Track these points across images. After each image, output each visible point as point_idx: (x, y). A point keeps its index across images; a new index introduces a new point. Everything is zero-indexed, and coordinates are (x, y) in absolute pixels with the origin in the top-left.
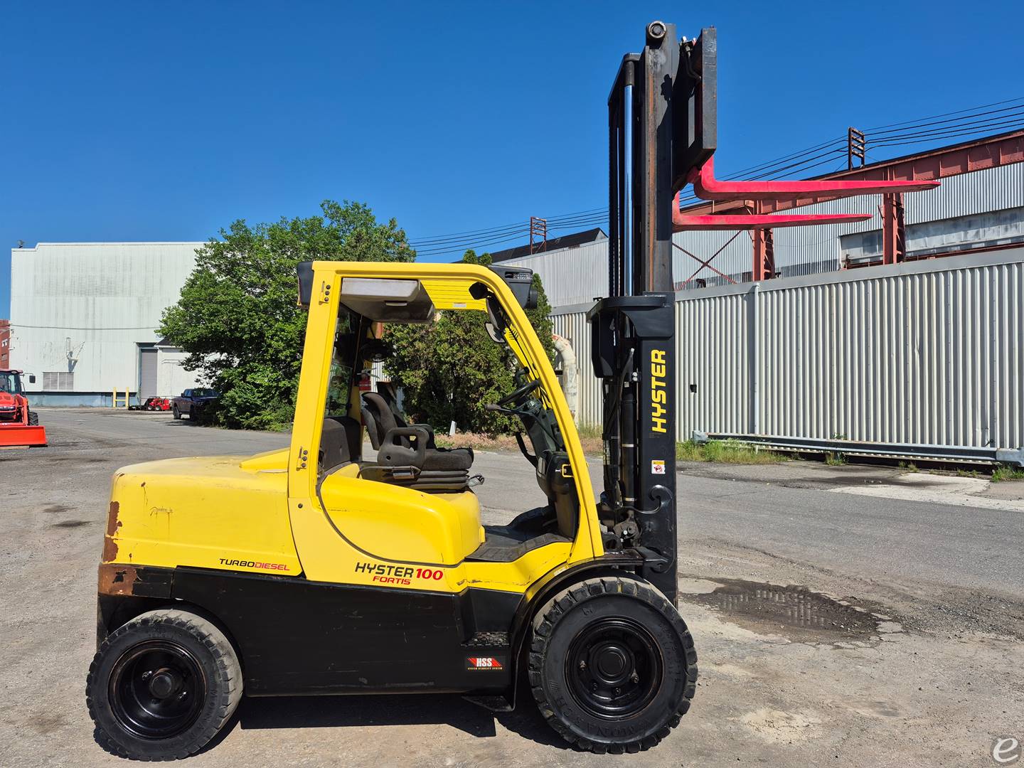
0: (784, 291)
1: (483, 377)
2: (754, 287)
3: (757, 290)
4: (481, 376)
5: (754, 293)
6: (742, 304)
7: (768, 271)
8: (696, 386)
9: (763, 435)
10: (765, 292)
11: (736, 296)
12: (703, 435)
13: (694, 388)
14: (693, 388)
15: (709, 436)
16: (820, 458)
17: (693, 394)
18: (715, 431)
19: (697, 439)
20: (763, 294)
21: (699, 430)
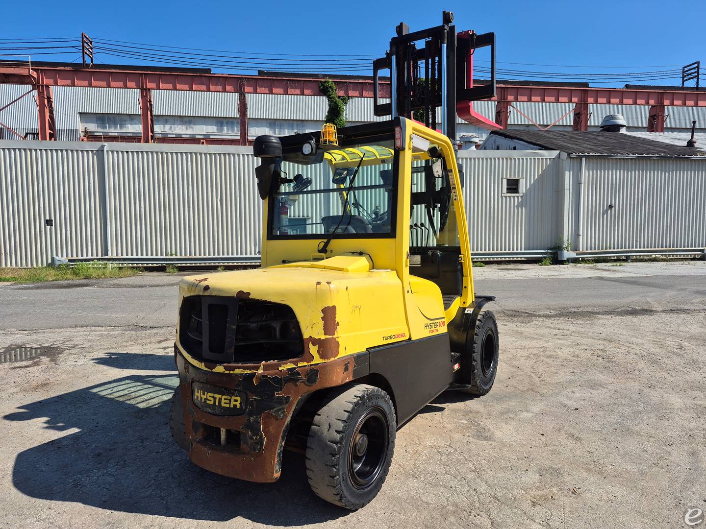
0: (127, 152)
2: (103, 146)
3: (106, 149)
5: (103, 151)
6: (93, 160)
7: (52, 132)
8: (52, 220)
9: (115, 256)
10: (112, 152)
11: (87, 151)
12: (65, 260)
14: (49, 222)
15: (70, 261)
16: (162, 269)
17: (48, 227)
18: (72, 256)
19: (57, 263)
20: (110, 153)
21: (57, 255)
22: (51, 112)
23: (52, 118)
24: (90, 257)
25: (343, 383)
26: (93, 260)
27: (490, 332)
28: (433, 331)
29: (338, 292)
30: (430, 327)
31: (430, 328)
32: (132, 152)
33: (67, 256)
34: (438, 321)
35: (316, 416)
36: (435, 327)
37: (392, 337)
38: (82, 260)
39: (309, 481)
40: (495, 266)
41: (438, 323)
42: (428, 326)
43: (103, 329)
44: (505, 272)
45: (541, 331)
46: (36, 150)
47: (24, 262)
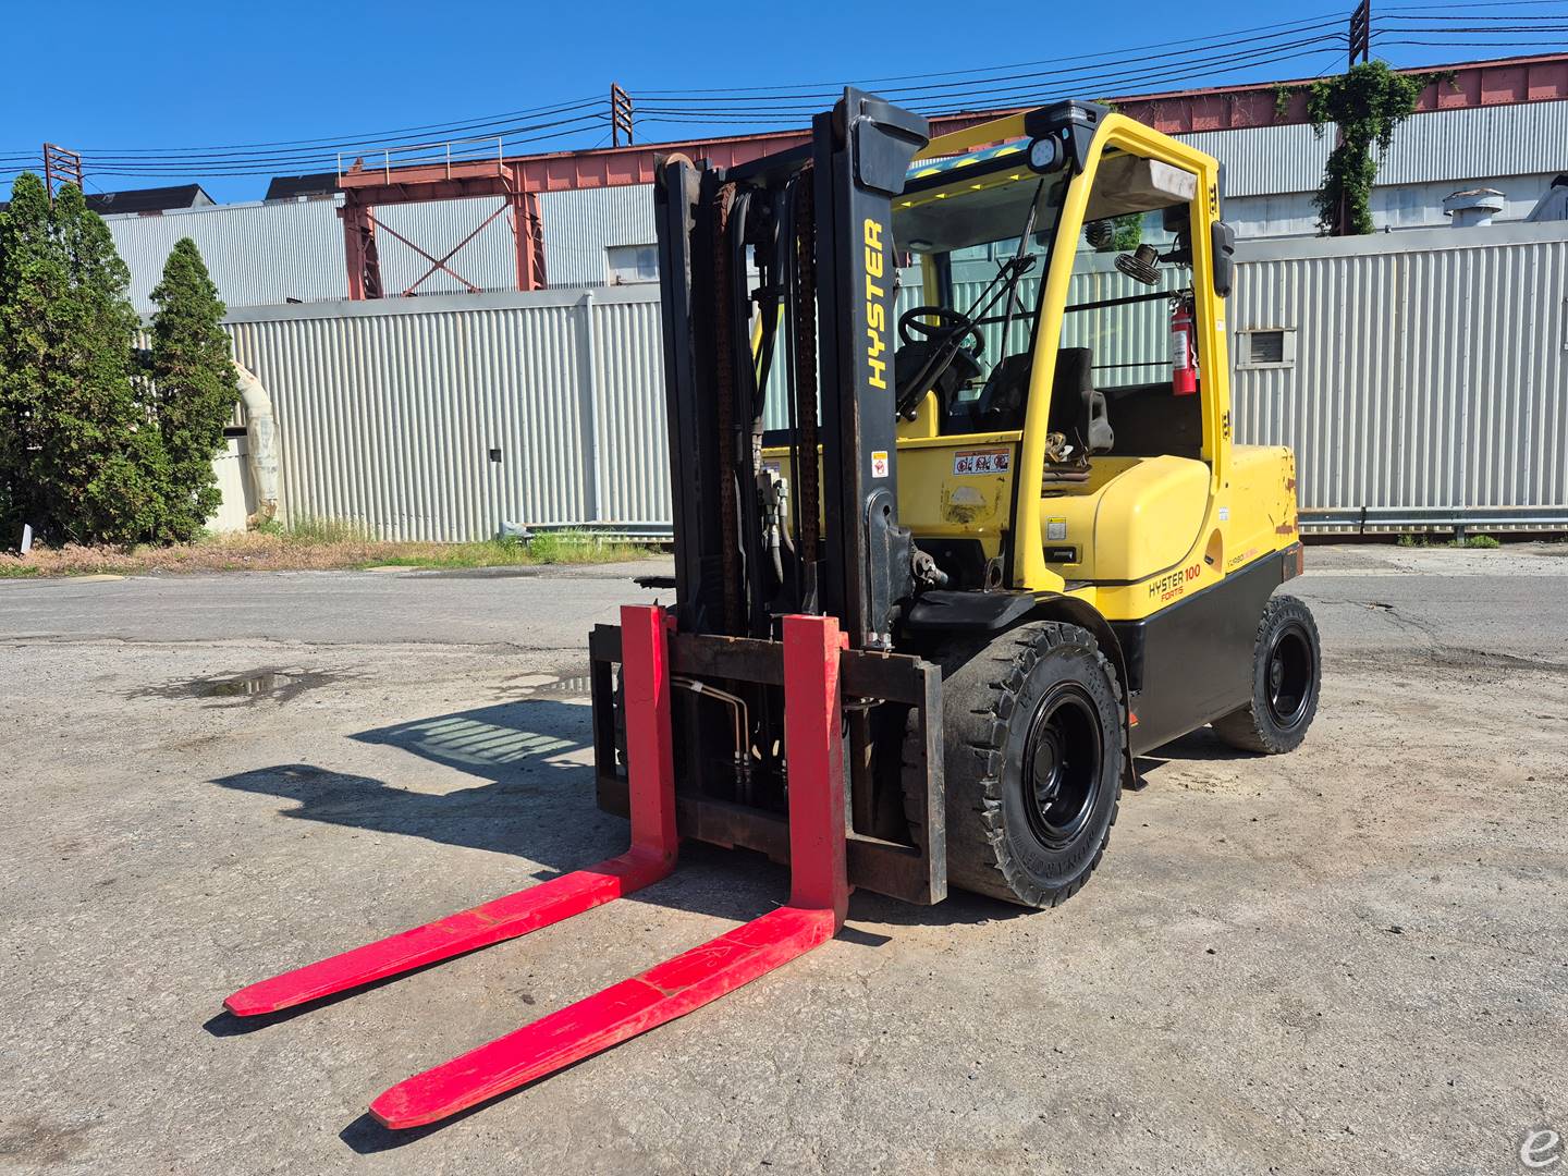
0: (630, 305)
1: (98, 434)
2: (586, 297)
3: (591, 301)
4: (92, 432)
5: (586, 306)
6: (568, 327)
7: (538, 285)
8: (500, 451)
9: (608, 522)
10: (603, 306)
11: (558, 309)
12: (520, 528)
13: (496, 455)
14: (494, 455)
15: (530, 530)
17: (494, 464)
18: (534, 521)
19: (508, 533)
20: (599, 309)
21: (509, 520)
22: (538, 245)
23: (539, 257)
24: (556, 523)
32: (639, 304)
33: (526, 521)
38: (545, 529)
47: (455, 530)
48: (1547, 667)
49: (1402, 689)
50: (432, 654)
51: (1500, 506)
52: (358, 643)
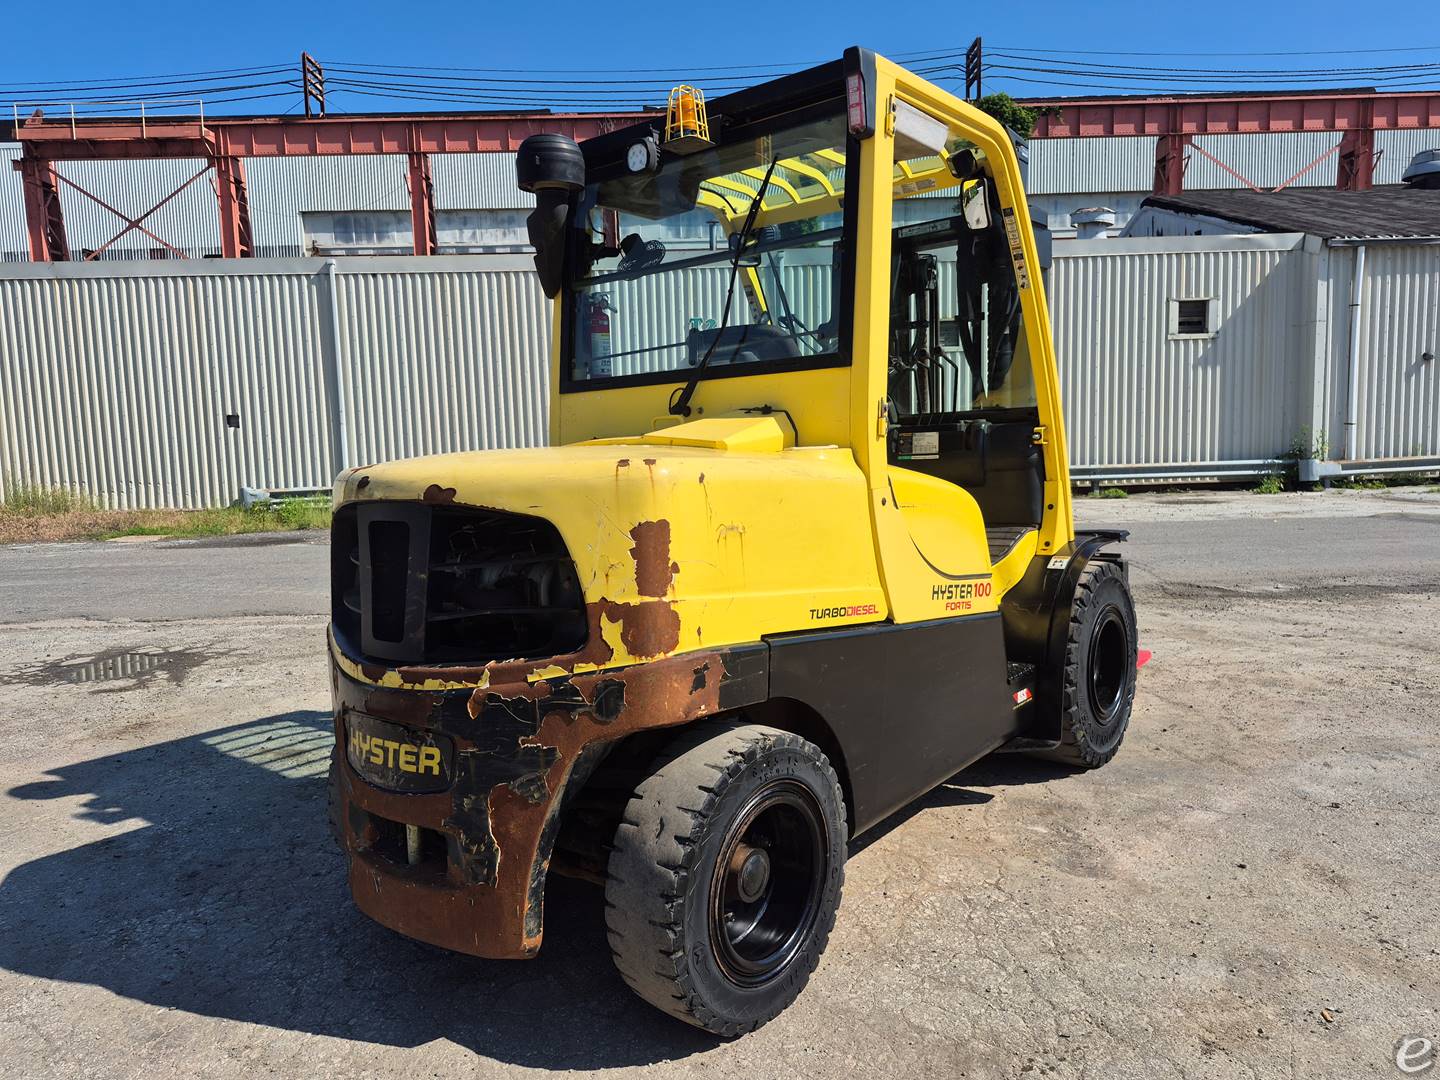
0: (374, 275)
2: (327, 266)
3: (333, 271)
5: (328, 275)
6: (310, 294)
7: (245, 249)
8: (238, 416)
10: (346, 276)
11: (299, 276)
12: (263, 493)
13: (232, 421)
14: (231, 420)
15: (273, 495)
17: (231, 430)
18: (277, 486)
19: (250, 500)
20: (342, 278)
21: (249, 485)
22: (243, 209)
23: (245, 220)
24: (310, 487)
25: (692, 717)
26: (314, 493)
27: (1112, 617)
28: (957, 606)
29: (675, 484)
30: (947, 594)
31: (949, 598)
32: (384, 275)
33: (268, 486)
34: (972, 582)
35: (632, 800)
36: (962, 597)
37: (836, 612)
38: (293, 494)
39: (617, 960)
40: (1151, 497)
41: (970, 586)
42: (943, 593)
43: (296, 619)
44: (1173, 508)
45: (1252, 628)
46: (203, 278)
47: (189, 498)
48: (1250, 596)
49: (1164, 618)
50: (288, 626)
51: (1124, 465)
52: (195, 618)
